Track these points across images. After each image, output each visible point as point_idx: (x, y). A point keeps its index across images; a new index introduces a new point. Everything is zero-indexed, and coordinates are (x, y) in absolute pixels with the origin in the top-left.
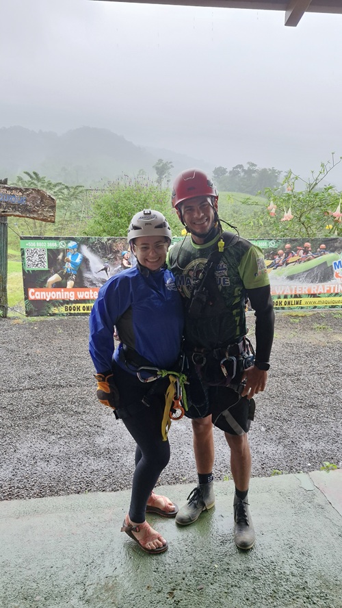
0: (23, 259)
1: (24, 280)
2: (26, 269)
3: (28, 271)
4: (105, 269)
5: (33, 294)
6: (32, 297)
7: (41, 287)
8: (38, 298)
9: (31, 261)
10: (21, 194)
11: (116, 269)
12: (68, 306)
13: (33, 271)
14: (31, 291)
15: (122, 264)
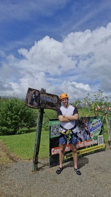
0: (50, 132)
1: (50, 144)
2: (51, 137)
3: (52, 138)
4: (80, 132)
5: (53, 151)
6: (53, 153)
7: (57, 147)
8: (55, 153)
9: (53, 132)
10: (51, 97)
11: (83, 132)
12: (67, 155)
13: (54, 138)
14: (53, 149)
15: (85, 129)
